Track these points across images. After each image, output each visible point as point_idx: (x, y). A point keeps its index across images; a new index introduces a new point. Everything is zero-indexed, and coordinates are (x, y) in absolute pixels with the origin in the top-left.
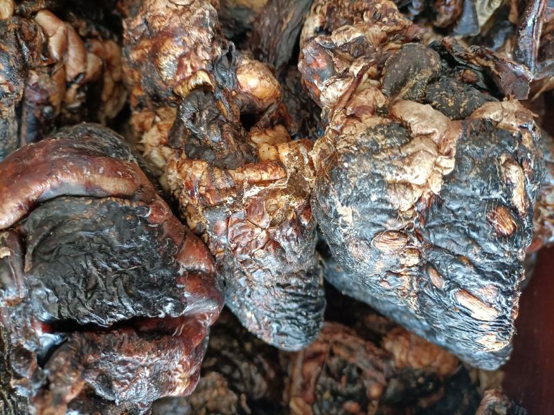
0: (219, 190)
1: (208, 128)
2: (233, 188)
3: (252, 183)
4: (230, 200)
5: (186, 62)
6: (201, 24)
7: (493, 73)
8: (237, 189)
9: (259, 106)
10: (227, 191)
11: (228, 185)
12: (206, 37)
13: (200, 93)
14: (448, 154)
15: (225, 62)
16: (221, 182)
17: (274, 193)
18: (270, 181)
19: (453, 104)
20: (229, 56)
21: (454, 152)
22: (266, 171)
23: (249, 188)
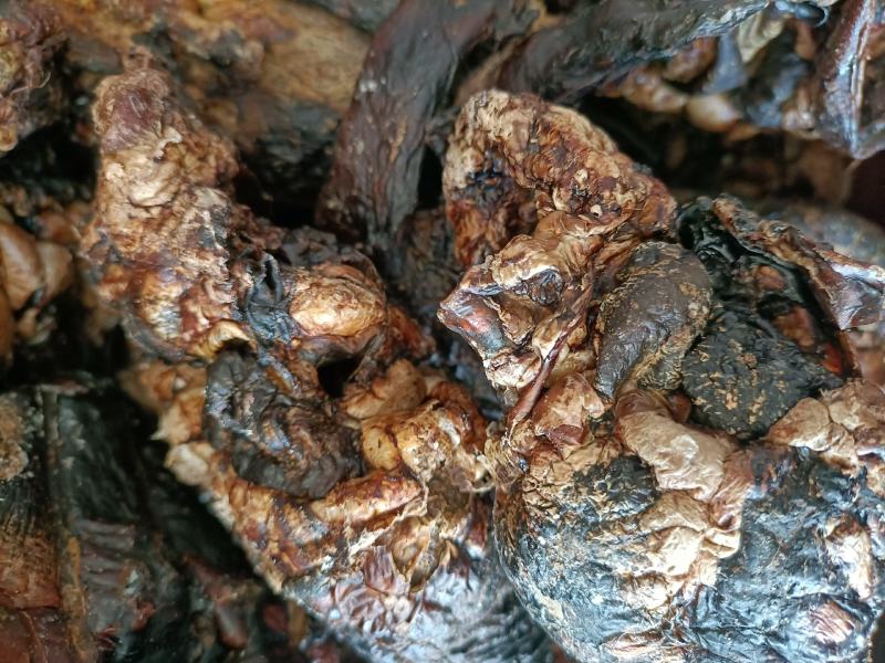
0: (303, 547)
1: (259, 430)
2: (327, 538)
3: (360, 527)
4: (326, 562)
5: (193, 308)
6: (198, 242)
7: (815, 285)
8: (335, 538)
9: (350, 349)
10: (318, 546)
11: (317, 535)
12: (214, 265)
13: (233, 359)
14: (727, 525)
15: (265, 296)
16: (303, 533)
17: (405, 527)
18: (394, 512)
19: (734, 405)
20: (270, 283)
21: (738, 524)
22: (381, 497)
23: (355, 539)
